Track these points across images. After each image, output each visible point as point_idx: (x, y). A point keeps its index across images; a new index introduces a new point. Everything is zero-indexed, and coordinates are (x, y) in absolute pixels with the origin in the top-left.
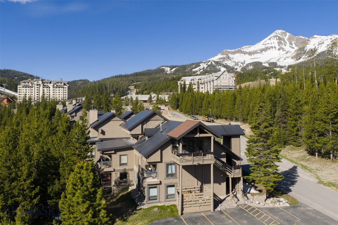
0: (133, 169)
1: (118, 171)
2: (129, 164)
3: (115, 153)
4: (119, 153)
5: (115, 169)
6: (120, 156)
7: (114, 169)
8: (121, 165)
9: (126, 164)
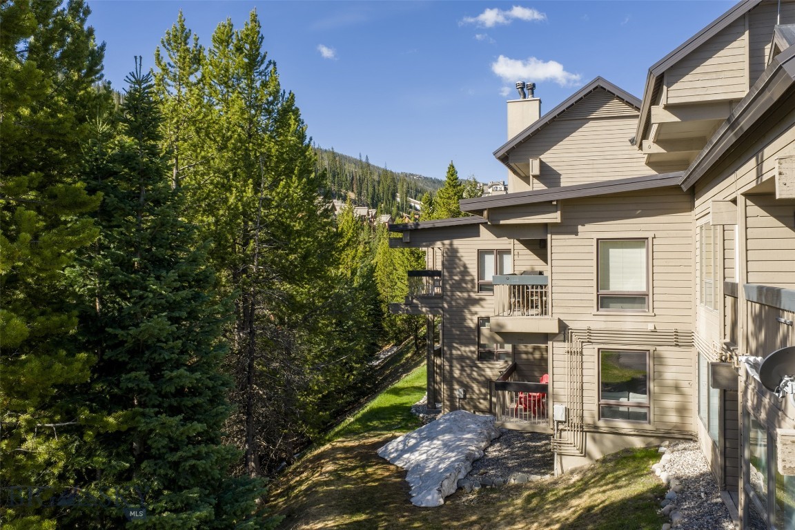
0: (690, 334)
1: (589, 336)
2: (659, 299)
3: (567, 228)
4: (591, 232)
5: (571, 325)
6: (603, 246)
7: (563, 326)
8: (605, 301)
9: (637, 299)
